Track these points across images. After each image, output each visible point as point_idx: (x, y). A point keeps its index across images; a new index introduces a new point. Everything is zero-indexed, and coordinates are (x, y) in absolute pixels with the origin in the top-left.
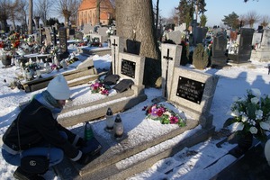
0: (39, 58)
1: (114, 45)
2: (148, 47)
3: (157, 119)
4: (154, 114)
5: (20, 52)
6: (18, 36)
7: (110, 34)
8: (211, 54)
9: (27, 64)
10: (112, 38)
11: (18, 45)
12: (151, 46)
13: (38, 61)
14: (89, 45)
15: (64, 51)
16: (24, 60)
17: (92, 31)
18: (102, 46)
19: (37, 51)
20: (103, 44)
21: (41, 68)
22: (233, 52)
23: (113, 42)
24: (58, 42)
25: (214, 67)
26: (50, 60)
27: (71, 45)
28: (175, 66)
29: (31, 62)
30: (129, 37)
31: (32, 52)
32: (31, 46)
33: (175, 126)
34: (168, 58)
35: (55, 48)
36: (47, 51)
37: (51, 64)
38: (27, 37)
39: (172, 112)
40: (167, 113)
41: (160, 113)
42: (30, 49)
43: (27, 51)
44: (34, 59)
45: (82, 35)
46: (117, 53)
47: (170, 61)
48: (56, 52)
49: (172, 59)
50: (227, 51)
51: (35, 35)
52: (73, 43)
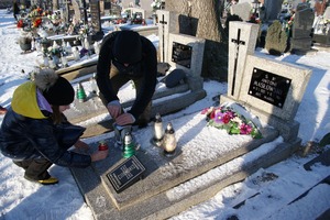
0: (66, 40)
1: (163, 22)
2: (208, 26)
3: (222, 128)
4: (217, 120)
5: (41, 33)
6: (41, 12)
7: (155, 8)
8: (290, 35)
9: (50, 49)
10: (160, 13)
11: (39, 24)
12: (212, 23)
13: (64, 44)
14: (129, 22)
15: (97, 30)
16: (47, 44)
17: (132, 3)
18: (145, 24)
19: (64, 31)
20: (147, 21)
21: (68, 54)
22: (320, 32)
23: (160, 19)
24: (89, 19)
25: (293, 52)
26: (79, 43)
27: (106, 23)
28: (248, 53)
29: (55, 45)
30: (183, 11)
31: (58, 32)
32: (56, 25)
33: (247, 138)
34: (238, 41)
35: (86, 26)
36: (76, 31)
37: (80, 48)
38: (51, 13)
39: (242, 117)
40: (237, 119)
41: (226, 120)
42: (55, 29)
43: (50, 32)
44: (59, 42)
45: (120, 9)
46: (166, 34)
47: (241, 46)
48: (86, 32)
49: (244, 43)
50: (313, 30)
51: (61, 11)
52: (109, 20)
